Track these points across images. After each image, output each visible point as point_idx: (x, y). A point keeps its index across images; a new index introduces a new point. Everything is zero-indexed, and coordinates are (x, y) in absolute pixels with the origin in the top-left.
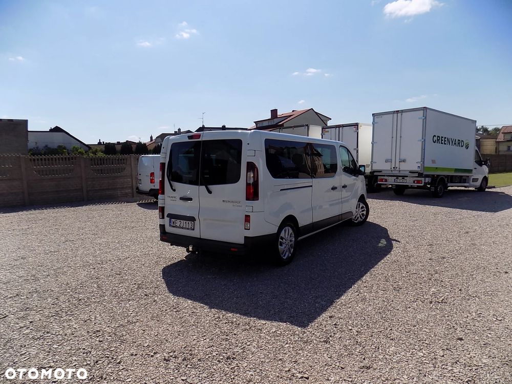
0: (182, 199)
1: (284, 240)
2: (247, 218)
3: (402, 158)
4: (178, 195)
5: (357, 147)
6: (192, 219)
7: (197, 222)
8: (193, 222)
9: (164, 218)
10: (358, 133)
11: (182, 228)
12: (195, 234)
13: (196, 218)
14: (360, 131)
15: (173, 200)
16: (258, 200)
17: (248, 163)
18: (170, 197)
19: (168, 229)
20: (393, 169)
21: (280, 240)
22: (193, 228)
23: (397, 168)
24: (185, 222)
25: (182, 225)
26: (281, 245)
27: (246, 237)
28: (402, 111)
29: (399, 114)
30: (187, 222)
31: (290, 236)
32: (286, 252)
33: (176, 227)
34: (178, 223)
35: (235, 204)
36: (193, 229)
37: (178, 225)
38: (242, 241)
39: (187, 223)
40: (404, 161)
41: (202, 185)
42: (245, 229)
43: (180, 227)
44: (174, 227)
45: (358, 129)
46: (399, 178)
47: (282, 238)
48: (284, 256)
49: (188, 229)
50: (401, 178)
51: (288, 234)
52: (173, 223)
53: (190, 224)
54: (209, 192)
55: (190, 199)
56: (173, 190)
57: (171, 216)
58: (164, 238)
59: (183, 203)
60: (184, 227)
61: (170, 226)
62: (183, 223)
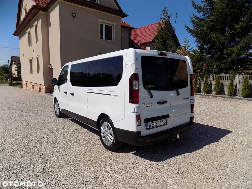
0: (158, 103)
18: (145, 104)
25: (158, 124)
33: (153, 128)
34: (154, 124)
43: (156, 127)
44: (151, 128)
52: (150, 125)
53: (164, 121)
54: (178, 94)
55: (166, 102)
56: (152, 97)
57: (147, 121)
58: (148, 141)
59: (159, 106)
60: (160, 125)
61: (146, 130)
62: (159, 122)
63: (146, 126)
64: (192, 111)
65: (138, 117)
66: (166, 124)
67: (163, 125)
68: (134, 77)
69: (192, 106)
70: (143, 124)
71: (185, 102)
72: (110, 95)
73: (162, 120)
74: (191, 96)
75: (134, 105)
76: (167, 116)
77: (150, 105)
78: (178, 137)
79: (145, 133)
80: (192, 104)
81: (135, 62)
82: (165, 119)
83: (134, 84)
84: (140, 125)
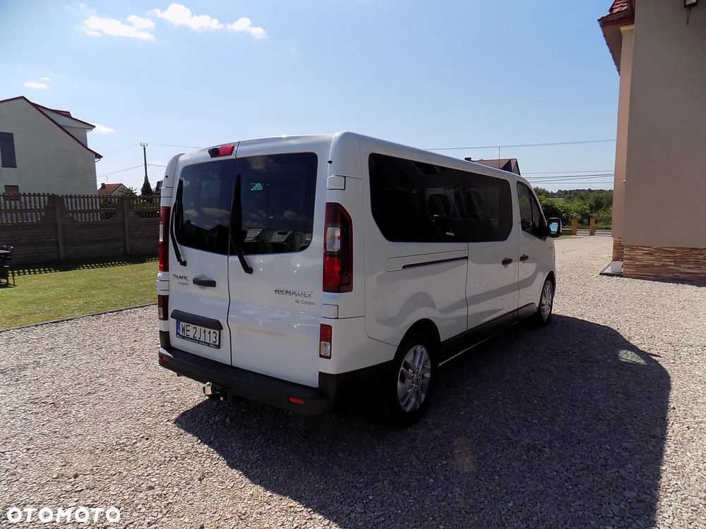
0: (196, 282)
1: (410, 371)
2: (326, 333)
4: (191, 272)
6: (216, 325)
7: (225, 332)
8: (217, 332)
9: (167, 319)
11: (199, 342)
12: (221, 356)
13: (223, 323)
15: (183, 284)
16: (350, 290)
17: (329, 205)
18: (177, 276)
19: (176, 341)
21: (402, 368)
22: (217, 343)
24: (203, 329)
25: (197, 336)
26: (403, 380)
27: (321, 374)
30: (208, 330)
31: (423, 367)
32: (411, 397)
33: (188, 338)
34: (192, 330)
35: (299, 299)
36: (219, 347)
37: (191, 334)
38: (314, 381)
39: (207, 332)
41: (233, 254)
42: (321, 356)
43: (194, 340)
44: (184, 337)
47: (407, 366)
48: (407, 404)
49: (209, 344)
51: (420, 362)
52: (183, 330)
53: (212, 335)
55: (212, 283)
59: (199, 290)
60: (202, 339)
61: (177, 336)
62: (200, 332)
77: (184, 281)
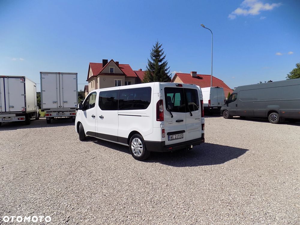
0: (177, 121)
3: (65, 100)
5: (25, 93)
10: (25, 84)
14: (26, 82)
20: (59, 107)
23: (61, 106)
28: (63, 74)
29: (61, 75)
33: (173, 139)
34: (174, 137)
40: (66, 102)
43: (176, 139)
44: (172, 140)
45: (24, 81)
46: (60, 112)
50: (62, 112)
52: (171, 138)
53: (181, 135)
54: (191, 115)
55: (182, 121)
56: (172, 117)
57: (169, 134)
58: (170, 148)
59: (177, 124)
60: (178, 138)
61: (169, 141)
62: (177, 136)
63: (169, 138)
64: (203, 129)
65: (163, 131)
66: (183, 138)
67: (180, 138)
68: (160, 103)
69: (203, 125)
70: (166, 136)
71: (197, 121)
72: (141, 116)
73: (179, 134)
74: (202, 117)
75: (159, 123)
76: (184, 131)
77: (171, 122)
78: (192, 147)
79: (168, 143)
80: (203, 123)
81: (160, 92)
82: (182, 134)
83: (160, 107)
84: (165, 137)
